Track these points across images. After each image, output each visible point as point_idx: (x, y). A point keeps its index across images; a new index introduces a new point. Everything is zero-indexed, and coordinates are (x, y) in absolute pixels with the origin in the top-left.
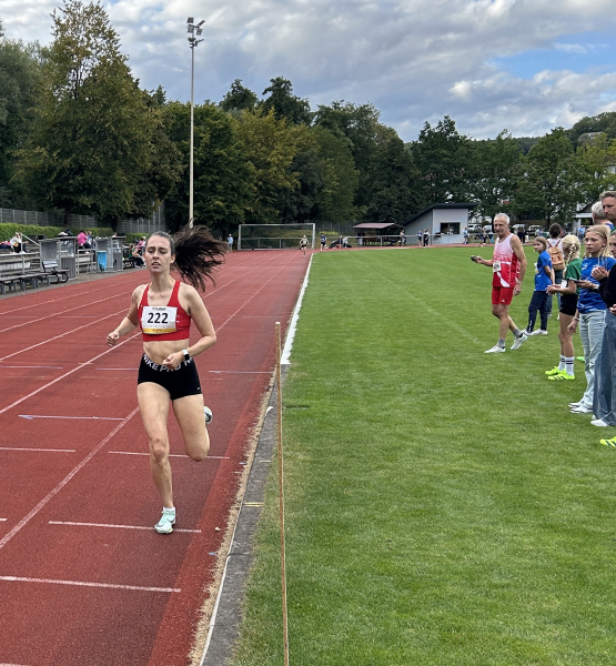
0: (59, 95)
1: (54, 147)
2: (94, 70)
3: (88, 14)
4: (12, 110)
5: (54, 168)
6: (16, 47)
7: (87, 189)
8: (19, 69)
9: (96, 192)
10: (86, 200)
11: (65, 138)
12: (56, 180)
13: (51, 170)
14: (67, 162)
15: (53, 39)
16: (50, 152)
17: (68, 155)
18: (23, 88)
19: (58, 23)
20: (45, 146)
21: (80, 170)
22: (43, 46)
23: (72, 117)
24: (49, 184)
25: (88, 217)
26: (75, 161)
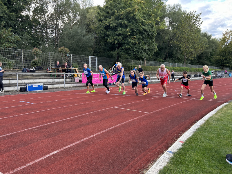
0: (223, 47)
1: (221, 56)
2: (230, 42)
3: (230, 32)
4: (213, 50)
5: (221, 59)
6: (215, 39)
7: (228, 63)
8: (215, 43)
9: (229, 63)
10: (228, 65)
11: (224, 54)
12: (221, 61)
13: (220, 60)
14: (224, 58)
15: (222, 37)
16: (220, 56)
17: (224, 57)
18: (215, 46)
19: (223, 34)
20: (219, 55)
21: (226, 59)
22: (220, 38)
23: (225, 50)
24: (220, 62)
25: (228, 68)
26: (225, 58)
